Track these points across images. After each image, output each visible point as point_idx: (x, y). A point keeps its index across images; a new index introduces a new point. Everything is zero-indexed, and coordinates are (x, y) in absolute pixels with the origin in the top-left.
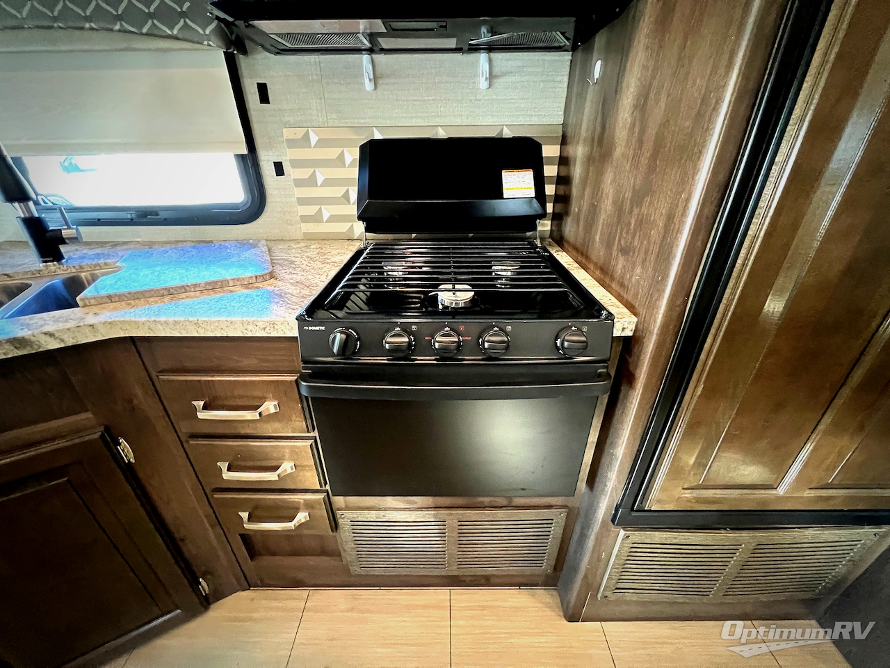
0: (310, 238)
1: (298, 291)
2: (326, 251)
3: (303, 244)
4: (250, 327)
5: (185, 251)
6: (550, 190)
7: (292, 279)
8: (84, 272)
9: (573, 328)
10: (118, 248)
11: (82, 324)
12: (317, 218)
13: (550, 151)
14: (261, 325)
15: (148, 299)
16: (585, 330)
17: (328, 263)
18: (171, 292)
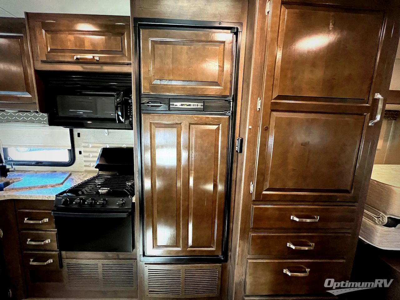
0: (86, 171)
4: (44, 197)
5: (43, 175)
8: (11, 180)
9: (121, 200)
10: (26, 173)
12: (89, 166)
14: (47, 197)
16: (125, 200)
18: (30, 188)
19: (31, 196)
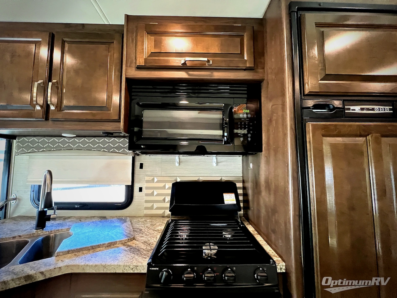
0: (146, 216)
1: (146, 247)
2: (154, 224)
3: (143, 220)
4: (127, 268)
6: (241, 198)
7: (142, 240)
8: (52, 233)
9: (261, 269)
10: (67, 220)
11: (56, 267)
12: (152, 208)
13: (239, 185)
14: (131, 267)
15: (83, 252)
16: (265, 270)
17: (156, 231)
18: (93, 248)
19: (104, 267)
